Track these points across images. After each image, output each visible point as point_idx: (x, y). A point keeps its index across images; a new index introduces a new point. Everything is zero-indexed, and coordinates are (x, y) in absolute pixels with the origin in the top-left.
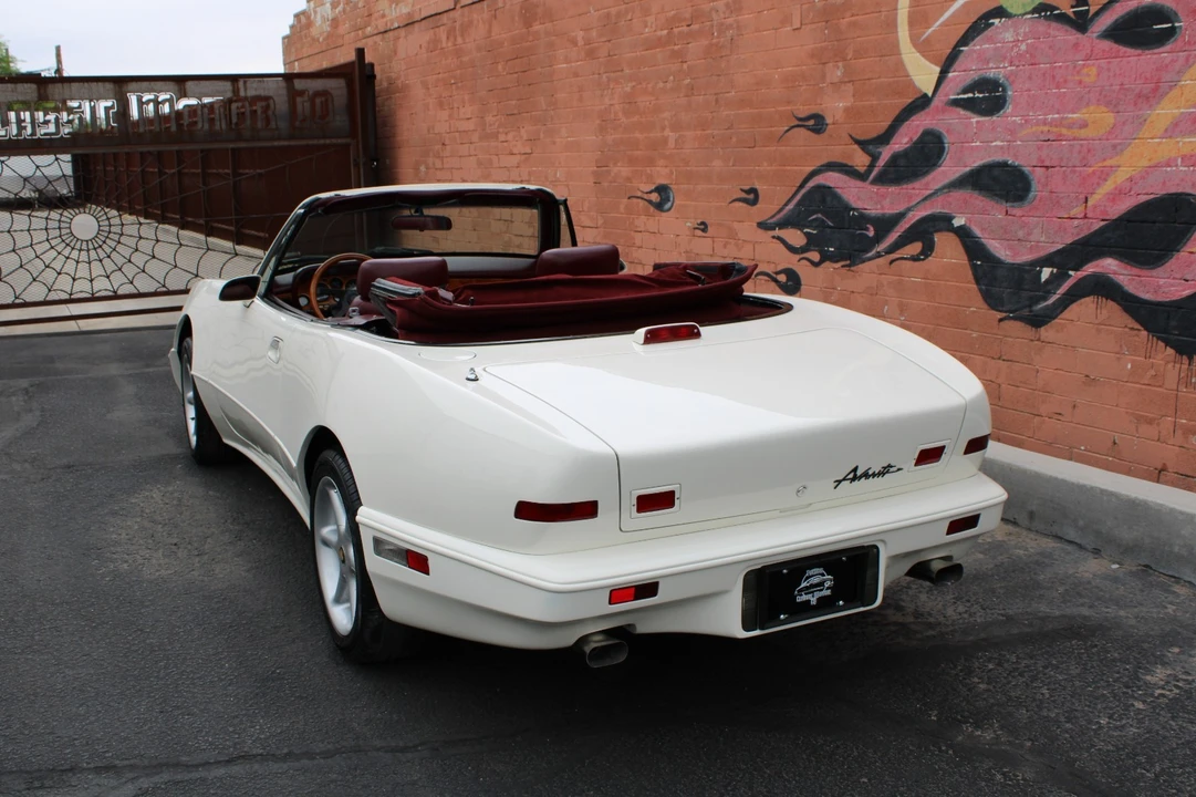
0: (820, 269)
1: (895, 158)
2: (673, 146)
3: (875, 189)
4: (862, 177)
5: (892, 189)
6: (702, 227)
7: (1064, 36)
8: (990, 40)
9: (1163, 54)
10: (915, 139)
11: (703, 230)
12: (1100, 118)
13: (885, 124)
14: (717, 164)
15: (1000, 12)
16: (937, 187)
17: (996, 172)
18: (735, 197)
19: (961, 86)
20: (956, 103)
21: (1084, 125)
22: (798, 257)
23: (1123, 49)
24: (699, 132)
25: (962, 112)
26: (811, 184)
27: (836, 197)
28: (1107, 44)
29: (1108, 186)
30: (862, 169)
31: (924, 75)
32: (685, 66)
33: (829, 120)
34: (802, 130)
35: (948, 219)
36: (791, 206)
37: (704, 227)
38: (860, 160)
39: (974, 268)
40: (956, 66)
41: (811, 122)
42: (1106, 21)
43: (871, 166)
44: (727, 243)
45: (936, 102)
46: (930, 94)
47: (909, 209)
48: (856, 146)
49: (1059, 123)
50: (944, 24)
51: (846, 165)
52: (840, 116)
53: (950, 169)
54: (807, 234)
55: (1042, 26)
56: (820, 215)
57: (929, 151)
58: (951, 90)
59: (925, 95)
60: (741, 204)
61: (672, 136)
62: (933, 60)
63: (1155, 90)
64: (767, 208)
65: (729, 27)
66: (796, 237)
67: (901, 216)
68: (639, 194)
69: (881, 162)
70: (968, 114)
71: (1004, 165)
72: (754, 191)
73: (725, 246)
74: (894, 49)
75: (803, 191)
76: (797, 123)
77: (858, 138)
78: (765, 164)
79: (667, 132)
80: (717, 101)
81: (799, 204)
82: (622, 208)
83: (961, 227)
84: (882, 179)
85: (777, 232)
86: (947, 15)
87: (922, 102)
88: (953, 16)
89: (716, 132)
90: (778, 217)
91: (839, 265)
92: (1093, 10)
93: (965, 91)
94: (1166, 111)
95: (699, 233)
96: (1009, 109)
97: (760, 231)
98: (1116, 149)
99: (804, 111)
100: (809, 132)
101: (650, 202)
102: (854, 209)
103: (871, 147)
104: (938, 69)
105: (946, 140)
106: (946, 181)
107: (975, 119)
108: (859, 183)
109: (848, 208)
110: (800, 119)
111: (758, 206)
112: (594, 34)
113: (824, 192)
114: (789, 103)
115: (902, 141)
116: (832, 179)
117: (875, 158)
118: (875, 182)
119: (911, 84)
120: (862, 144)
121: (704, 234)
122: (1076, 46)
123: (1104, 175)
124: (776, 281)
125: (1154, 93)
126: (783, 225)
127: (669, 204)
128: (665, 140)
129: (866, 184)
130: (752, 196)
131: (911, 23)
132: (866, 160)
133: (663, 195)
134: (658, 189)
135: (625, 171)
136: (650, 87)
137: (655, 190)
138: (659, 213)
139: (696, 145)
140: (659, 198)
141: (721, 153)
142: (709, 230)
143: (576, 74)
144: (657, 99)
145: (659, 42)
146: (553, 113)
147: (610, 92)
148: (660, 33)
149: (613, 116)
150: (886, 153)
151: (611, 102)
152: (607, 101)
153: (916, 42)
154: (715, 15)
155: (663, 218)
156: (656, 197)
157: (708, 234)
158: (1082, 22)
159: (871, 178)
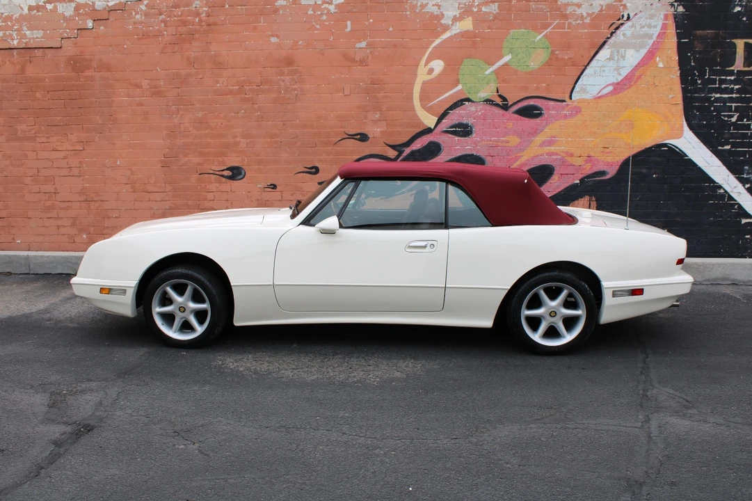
1: (413, 153)
2: (244, 146)
4: (393, 160)
7: (498, 111)
8: (464, 109)
9: (537, 121)
10: (424, 145)
11: (272, 188)
12: (514, 140)
13: (405, 139)
14: (285, 155)
15: (468, 100)
17: (469, 157)
18: (300, 171)
19: (450, 125)
20: (446, 132)
21: (508, 142)
23: (523, 118)
24: (269, 140)
25: (450, 135)
28: (516, 116)
29: (518, 163)
30: (393, 157)
31: (430, 121)
32: (255, 106)
33: (371, 136)
34: (352, 140)
37: (274, 187)
40: (446, 118)
41: (359, 137)
42: (515, 108)
43: (399, 156)
44: (294, 193)
45: (436, 131)
46: (432, 128)
48: (388, 148)
49: (496, 141)
50: (441, 101)
51: (382, 156)
52: (377, 135)
53: (445, 156)
55: (488, 107)
57: (432, 150)
58: (443, 127)
59: (430, 128)
60: (305, 174)
61: (243, 142)
62: (434, 115)
63: (536, 132)
65: (296, 89)
68: (212, 172)
69: (405, 154)
70: (453, 136)
71: (473, 155)
72: (316, 168)
73: (292, 195)
74: (412, 109)
76: (347, 136)
77: (390, 144)
78: (324, 155)
79: (237, 139)
80: (284, 125)
82: (193, 180)
86: (441, 98)
87: (428, 131)
88: (446, 98)
89: (283, 140)
91: (378, 198)
92: (510, 104)
93: (451, 127)
94: (539, 139)
95: (270, 190)
96: (474, 135)
98: (522, 150)
99: (352, 132)
100: (357, 141)
101: (223, 176)
103: (398, 148)
104: (437, 119)
105: (443, 145)
106: (444, 160)
107: (457, 138)
108: (391, 163)
110: (350, 135)
111: (318, 174)
112: (162, 83)
114: (341, 127)
115: (418, 145)
117: (400, 153)
118: (401, 162)
119: (422, 123)
120: (393, 147)
121: (274, 190)
122: (503, 115)
123: (517, 159)
125: (535, 132)
127: (241, 176)
128: (237, 144)
129: (396, 163)
130: (314, 170)
131: (421, 99)
132: (395, 153)
133: (235, 172)
134: (230, 169)
135: (196, 160)
136: (222, 115)
137: (227, 169)
138: (232, 181)
139: (266, 146)
140: (231, 173)
141: (288, 150)
142: (279, 188)
143: (140, 104)
144: (229, 121)
145: (231, 92)
146: (111, 126)
147: (179, 116)
148: (231, 88)
149: (182, 129)
150: (407, 151)
151: (181, 122)
152: (176, 121)
153: (424, 107)
154: (282, 83)
155: (235, 184)
156: (228, 173)
157: (277, 190)
158: (505, 107)
159: (399, 160)
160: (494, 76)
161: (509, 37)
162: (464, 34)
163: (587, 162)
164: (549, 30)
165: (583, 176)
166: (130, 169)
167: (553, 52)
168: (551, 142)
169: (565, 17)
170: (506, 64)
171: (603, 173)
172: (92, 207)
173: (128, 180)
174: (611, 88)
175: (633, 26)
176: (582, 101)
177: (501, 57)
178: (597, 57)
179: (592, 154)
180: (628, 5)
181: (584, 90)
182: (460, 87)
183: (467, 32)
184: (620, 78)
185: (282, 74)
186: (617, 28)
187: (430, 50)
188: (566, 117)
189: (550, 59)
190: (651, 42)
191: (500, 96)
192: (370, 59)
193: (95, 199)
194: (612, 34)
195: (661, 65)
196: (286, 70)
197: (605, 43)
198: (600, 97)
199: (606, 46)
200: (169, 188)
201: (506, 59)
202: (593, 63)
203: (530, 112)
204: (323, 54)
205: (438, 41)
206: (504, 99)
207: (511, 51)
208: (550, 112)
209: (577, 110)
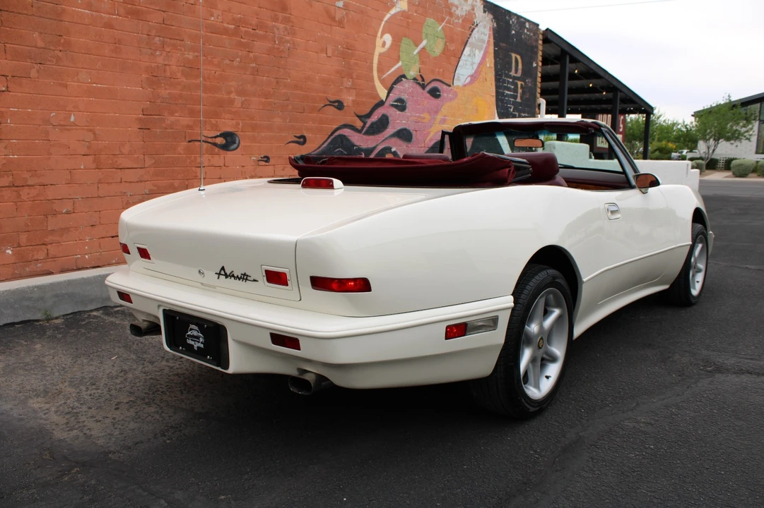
1: (372, 124)
2: (240, 105)
3: (365, 137)
4: (359, 131)
5: (371, 137)
6: (265, 159)
7: (419, 89)
8: (402, 85)
9: (438, 101)
10: (379, 117)
11: (266, 161)
12: (426, 115)
13: (368, 110)
14: (278, 121)
15: (404, 76)
16: (386, 136)
17: (404, 132)
18: (290, 140)
19: (396, 98)
20: (393, 105)
21: (424, 118)
23: (432, 98)
24: (264, 100)
25: (394, 109)
26: (336, 134)
27: (348, 140)
28: (428, 95)
29: (428, 138)
30: (360, 128)
31: (382, 93)
32: (251, 55)
33: (345, 104)
34: (332, 107)
35: (390, 149)
36: (325, 145)
37: (267, 159)
38: (359, 124)
40: (392, 92)
41: (336, 104)
42: (428, 88)
43: (363, 127)
44: (285, 167)
45: (386, 104)
47: (377, 145)
48: (357, 118)
49: (419, 117)
50: (389, 75)
51: (353, 126)
52: (350, 104)
53: (390, 130)
55: (415, 85)
56: (340, 149)
57: (383, 123)
58: (391, 101)
59: (383, 101)
60: (294, 144)
61: (238, 100)
62: (385, 87)
64: (311, 147)
65: (287, 41)
67: (374, 148)
68: (203, 138)
69: (367, 125)
70: (396, 110)
71: (406, 130)
72: (304, 137)
73: (283, 170)
74: (372, 80)
75: (332, 137)
76: (329, 103)
77: (359, 114)
78: (311, 122)
79: (233, 96)
80: (277, 83)
81: (329, 144)
83: (395, 152)
84: (367, 133)
86: (390, 72)
87: (381, 103)
88: (392, 72)
89: (276, 101)
90: (318, 151)
92: (426, 84)
93: (395, 102)
94: (439, 117)
95: (264, 163)
96: (407, 110)
98: (431, 126)
99: (333, 98)
100: (335, 109)
101: (215, 144)
102: (356, 146)
103: (363, 119)
104: (387, 92)
105: (390, 119)
106: (389, 135)
107: (398, 112)
108: (358, 134)
109: (354, 145)
110: (331, 102)
111: (305, 145)
113: (343, 137)
114: (324, 92)
115: (375, 118)
116: (346, 132)
117: (365, 124)
118: (364, 134)
119: (377, 95)
120: (360, 117)
121: (267, 164)
122: (422, 93)
123: (429, 133)
125: (436, 112)
127: (235, 146)
128: (231, 102)
129: (361, 135)
130: (302, 140)
131: (378, 71)
132: (361, 124)
133: (229, 139)
134: (225, 135)
135: (186, 120)
136: (216, 61)
137: (221, 136)
138: (225, 152)
139: (261, 107)
140: (224, 142)
141: (280, 113)
142: (272, 161)
143: (109, 25)
144: (223, 71)
145: (225, 32)
146: (60, 54)
147: (164, 54)
148: (226, 25)
149: (168, 74)
150: (369, 122)
151: (166, 63)
152: (160, 60)
153: (379, 78)
154: (276, 31)
155: (230, 155)
156: (220, 141)
157: (270, 163)
158: (423, 87)
159: (363, 132)
160: (417, 57)
161: (426, 24)
162: (403, 13)
164: (443, 24)
166: (91, 130)
167: (446, 42)
168: (443, 121)
169: (451, 14)
170: (424, 48)
172: (24, 197)
173: (89, 148)
174: (469, 79)
175: (478, 32)
176: (458, 87)
177: (421, 41)
178: (465, 53)
180: (477, 14)
181: (459, 79)
182: (400, 64)
183: (404, 11)
184: (473, 72)
185: (275, 19)
186: (472, 31)
187: (383, 23)
188: (451, 99)
189: (444, 49)
190: (485, 46)
191: (421, 76)
192: (346, 21)
193: (29, 183)
194: (470, 35)
195: (488, 65)
196: (281, 15)
197: (467, 41)
198: (465, 85)
199: (468, 45)
200: (149, 162)
201: (424, 43)
202: (463, 57)
203: (435, 93)
204: (311, 6)
205: (388, 16)
206: (423, 80)
207: (426, 37)
208: (444, 95)
209: (456, 95)
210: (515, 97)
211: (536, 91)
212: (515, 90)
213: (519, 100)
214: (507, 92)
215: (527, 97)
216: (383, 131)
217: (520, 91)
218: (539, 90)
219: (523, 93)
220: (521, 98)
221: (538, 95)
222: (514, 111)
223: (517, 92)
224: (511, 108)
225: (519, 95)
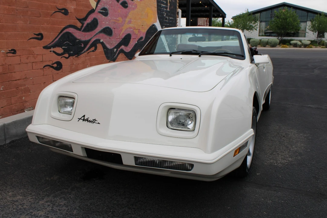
0: (69, 59)
1: (88, 24)
3: (83, 33)
4: (79, 30)
5: (88, 33)
6: (13, 52)
7: (115, 2)
9: (126, 10)
10: (92, 20)
11: (13, 53)
12: (120, 19)
13: (85, 15)
14: (20, 23)
16: (97, 32)
17: (107, 29)
18: (31, 37)
19: (102, 8)
20: (100, 12)
22: (60, 57)
23: (123, 8)
24: (7, 7)
25: (101, 15)
26: (65, 31)
27: (72, 36)
28: (121, 6)
29: (122, 33)
30: (80, 27)
31: (93, 4)
33: (69, 11)
34: (60, 13)
35: (99, 40)
36: (57, 39)
37: (14, 51)
38: (79, 25)
39: (104, 51)
40: (99, 3)
41: (63, 11)
42: (121, 2)
43: (82, 27)
45: (96, 11)
46: (95, 9)
47: (91, 39)
48: (77, 21)
49: (116, 20)
51: (75, 26)
52: (73, 11)
53: (99, 28)
54: (63, 49)
56: (67, 42)
57: (95, 24)
58: (99, 9)
59: (94, 9)
60: (34, 40)
62: (95, 1)
64: (47, 41)
66: (59, 50)
67: (90, 40)
69: (85, 25)
70: (102, 15)
71: (109, 28)
72: (41, 34)
73: (27, 58)
75: (61, 34)
76: (58, 10)
77: (79, 18)
78: (45, 24)
81: (60, 39)
83: (102, 42)
84: (84, 31)
85: (52, 49)
87: (93, 11)
89: (18, 8)
90: (52, 44)
91: (74, 57)
93: (101, 10)
94: (127, 20)
95: (11, 55)
96: (109, 16)
97: (45, 50)
98: (123, 25)
99: (61, 7)
100: (63, 14)
102: (78, 39)
103: (82, 21)
104: (96, 3)
105: (99, 21)
106: (98, 31)
107: (103, 17)
108: (79, 32)
109: (76, 39)
110: (59, 9)
111: (43, 40)
113: (68, 34)
114: (54, 3)
115: (89, 20)
116: (71, 30)
117: (83, 24)
119: (90, 5)
120: (79, 20)
121: (14, 55)
122: (117, 5)
123: (122, 30)
124: (53, 67)
125: (126, 17)
126: (54, 46)
129: (81, 32)
130: (40, 37)
132: (81, 25)
139: (6, 12)
141: (22, 17)
142: (18, 53)
150: (86, 23)
157: (17, 54)
158: (118, 1)
159: (82, 30)
163: (139, 32)
165: (138, 39)
168: (130, 22)
171: (141, 38)
176: (137, 1)
179: (140, 29)
188: (134, 9)
203: (124, 5)
208: (130, 6)
209: (136, 6)
210: (167, 8)
211: (176, 5)
212: (167, 4)
213: (168, 10)
214: (162, 5)
215: (173, 8)
216: (95, 29)
217: (169, 4)
218: (178, 5)
219: (170, 6)
220: (170, 9)
221: (178, 7)
222: (166, 16)
223: (167, 6)
224: (164, 14)
225: (168, 7)
